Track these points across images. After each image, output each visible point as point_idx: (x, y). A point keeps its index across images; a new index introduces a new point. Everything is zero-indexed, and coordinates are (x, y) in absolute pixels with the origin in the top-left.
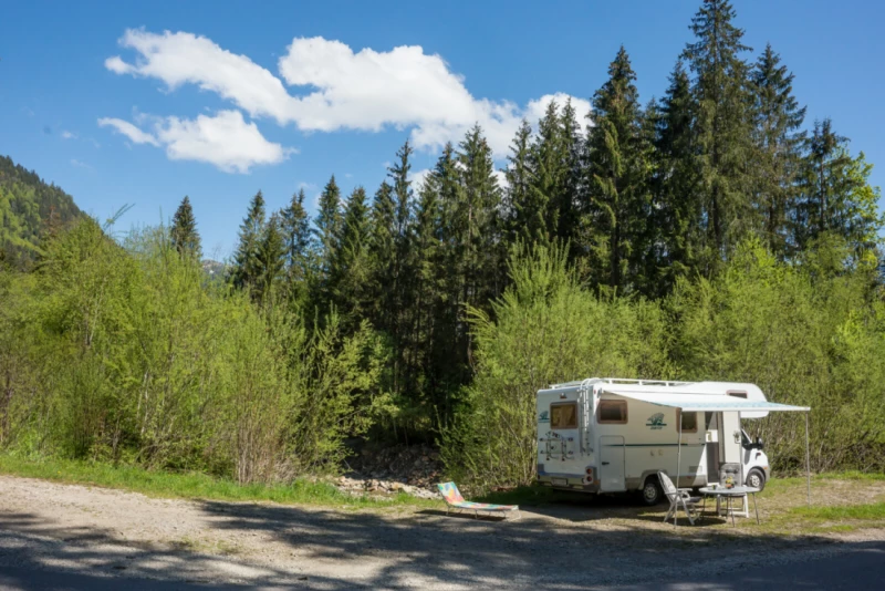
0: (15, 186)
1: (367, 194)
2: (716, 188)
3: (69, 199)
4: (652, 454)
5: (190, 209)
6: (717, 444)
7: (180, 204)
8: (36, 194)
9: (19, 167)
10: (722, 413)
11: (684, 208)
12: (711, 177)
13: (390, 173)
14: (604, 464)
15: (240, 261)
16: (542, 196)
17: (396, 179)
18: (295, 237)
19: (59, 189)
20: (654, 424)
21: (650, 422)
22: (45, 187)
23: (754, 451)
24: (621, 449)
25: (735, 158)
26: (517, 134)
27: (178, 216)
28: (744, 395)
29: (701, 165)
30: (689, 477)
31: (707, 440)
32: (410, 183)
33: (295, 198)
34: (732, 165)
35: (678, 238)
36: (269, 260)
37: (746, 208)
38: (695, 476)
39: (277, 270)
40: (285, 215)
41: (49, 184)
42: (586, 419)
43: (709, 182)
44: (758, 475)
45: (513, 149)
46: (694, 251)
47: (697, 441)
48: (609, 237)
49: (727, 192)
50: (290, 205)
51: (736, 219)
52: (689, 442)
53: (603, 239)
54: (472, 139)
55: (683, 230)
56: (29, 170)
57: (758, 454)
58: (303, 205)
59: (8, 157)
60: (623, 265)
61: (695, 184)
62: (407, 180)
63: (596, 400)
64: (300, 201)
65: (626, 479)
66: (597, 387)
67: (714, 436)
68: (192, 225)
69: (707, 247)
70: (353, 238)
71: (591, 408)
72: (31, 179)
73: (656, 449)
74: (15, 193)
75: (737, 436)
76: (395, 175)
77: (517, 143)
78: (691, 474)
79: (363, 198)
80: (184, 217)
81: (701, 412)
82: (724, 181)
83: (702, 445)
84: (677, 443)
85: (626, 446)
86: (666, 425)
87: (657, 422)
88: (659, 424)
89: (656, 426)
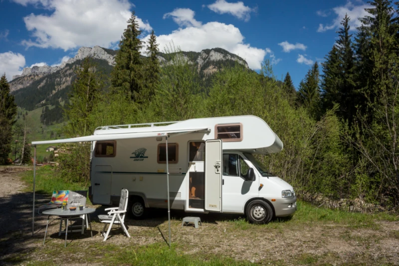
4: (134, 180)
6: (204, 174)
14: (96, 184)
23: (256, 183)
24: (109, 175)
30: (166, 201)
31: (191, 170)
38: (173, 200)
44: (262, 206)
57: (261, 185)
65: (111, 197)
73: (138, 176)
75: (216, 166)
83: (183, 174)
84: (156, 172)
85: (113, 172)
86: (147, 157)
87: (140, 155)
88: (142, 157)
89: (139, 158)
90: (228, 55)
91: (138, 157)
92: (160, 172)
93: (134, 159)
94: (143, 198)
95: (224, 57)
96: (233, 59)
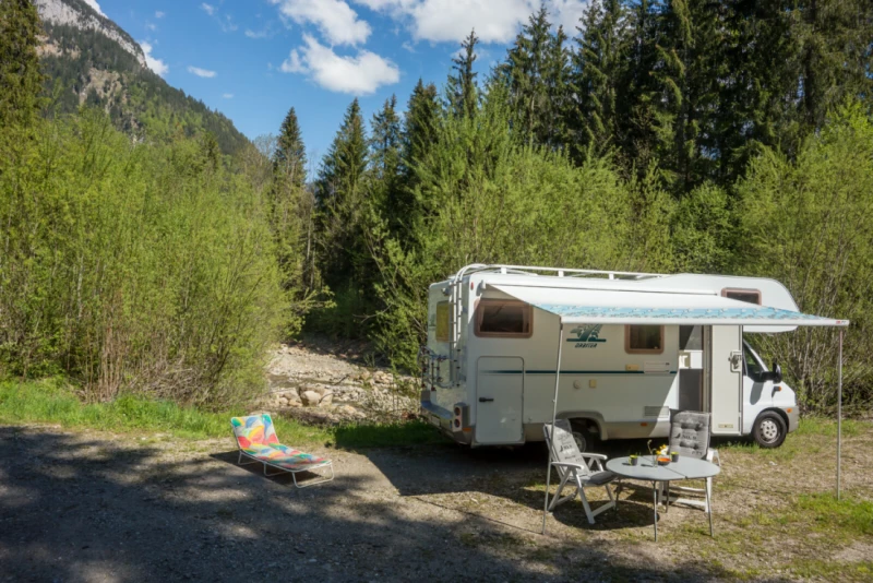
0: (187, 114)
1: (438, 91)
2: (811, 48)
3: (229, 123)
4: (576, 387)
5: (295, 119)
6: (700, 372)
7: (287, 115)
8: (203, 120)
9: (190, 98)
10: (710, 327)
11: (767, 77)
12: (802, 34)
13: (455, 65)
14: (483, 400)
15: (329, 163)
16: (601, 75)
17: (461, 71)
18: (388, 141)
19: (221, 115)
20: (583, 339)
21: (575, 336)
22: (210, 114)
23: (769, 385)
24: (518, 378)
25: (837, 10)
26: (585, 12)
27: (285, 126)
28: (753, 298)
29: (790, 21)
30: (644, 424)
31: (682, 365)
32: (475, 74)
33: (387, 103)
34: (833, 19)
35: (757, 112)
36: (352, 162)
37: (849, 72)
38: (655, 422)
39: (360, 170)
40: (378, 119)
41: (213, 111)
42: (457, 329)
43: (802, 43)
44: (774, 419)
45: (580, 29)
46: (776, 128)
47: (663, 368)
48: (676, 116)
49: (825, 54)
50: (382, 110)
51: (833, 86)
52: (645, 368)
53: (667, 119)
54: (537, 22)
55: (763, 103)
56: (198, 100)
57: (777, 389)
58: (394, 109)
59: (181, 90)
60: (689, 147)
61: (783, 48)
62: (472, 72)
63: (474, 298)
64: (392, 106)
65: (523, 425)
66: (475, 279)
67: (696, 360)
68: (297, 134)
69: (793, 122)
70: (423, 135)
71: (465, 311)
72: (199, 107)
73: (584, 379)
74: (187, 120)
75: (734, 361)
76: (459, 66)
77: (585, 23)
78: (649, 419)
79: (434, 95)
80: (290, 126)
81: (671, 326)
82: (820, 39)
83: (672, 372)
84: (624, 369)
85: (528, 372)
86: (604, 341)
87: (588, 336)
88: (593, 339)
89: (587, 342)
90: (92, 17)
91: (585, 340)
92: (632, 369)
93: (575, 343)
94: (599, 421)
95: (79, 19)
96: (105, 31)
